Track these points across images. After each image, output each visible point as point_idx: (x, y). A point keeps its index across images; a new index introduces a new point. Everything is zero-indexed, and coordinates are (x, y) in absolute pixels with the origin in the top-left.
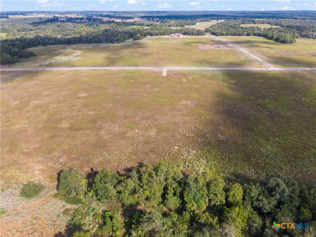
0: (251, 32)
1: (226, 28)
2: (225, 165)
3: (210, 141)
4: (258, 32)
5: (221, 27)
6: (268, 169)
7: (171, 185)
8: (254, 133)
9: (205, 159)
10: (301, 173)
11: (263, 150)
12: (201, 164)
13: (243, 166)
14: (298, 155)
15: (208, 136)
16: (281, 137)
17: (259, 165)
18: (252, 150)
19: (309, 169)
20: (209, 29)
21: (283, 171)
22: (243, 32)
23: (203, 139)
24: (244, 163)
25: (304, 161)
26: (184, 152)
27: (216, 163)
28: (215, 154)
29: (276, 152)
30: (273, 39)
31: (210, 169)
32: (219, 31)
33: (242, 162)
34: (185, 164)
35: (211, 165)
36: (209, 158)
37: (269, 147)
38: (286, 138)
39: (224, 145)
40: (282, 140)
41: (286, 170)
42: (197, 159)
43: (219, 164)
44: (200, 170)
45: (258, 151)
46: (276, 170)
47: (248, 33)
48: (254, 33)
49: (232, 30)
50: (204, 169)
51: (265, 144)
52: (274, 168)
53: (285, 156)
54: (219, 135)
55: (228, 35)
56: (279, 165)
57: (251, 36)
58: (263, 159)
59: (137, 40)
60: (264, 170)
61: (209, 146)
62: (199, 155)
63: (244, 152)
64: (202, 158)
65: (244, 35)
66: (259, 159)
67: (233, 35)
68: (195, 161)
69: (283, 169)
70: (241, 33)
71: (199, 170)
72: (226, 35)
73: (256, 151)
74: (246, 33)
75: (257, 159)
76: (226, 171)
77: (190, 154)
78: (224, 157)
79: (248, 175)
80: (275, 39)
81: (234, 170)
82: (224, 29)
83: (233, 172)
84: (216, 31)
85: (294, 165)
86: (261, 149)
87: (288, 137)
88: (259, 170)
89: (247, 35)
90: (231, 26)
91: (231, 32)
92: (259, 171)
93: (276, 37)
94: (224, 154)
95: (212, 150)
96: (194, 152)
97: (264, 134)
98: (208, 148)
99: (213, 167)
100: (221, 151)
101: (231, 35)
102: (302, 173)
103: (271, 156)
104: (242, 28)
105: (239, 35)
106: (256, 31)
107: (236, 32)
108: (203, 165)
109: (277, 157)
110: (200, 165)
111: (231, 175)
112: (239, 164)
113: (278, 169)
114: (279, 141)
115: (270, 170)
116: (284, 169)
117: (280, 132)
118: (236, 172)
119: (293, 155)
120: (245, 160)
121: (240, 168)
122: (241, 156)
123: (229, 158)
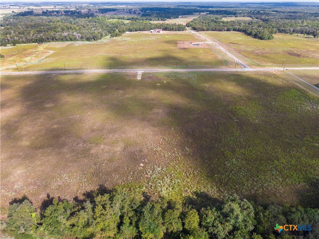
0: (231, 27)
1: (207, 22)
2: (189, 183)
3: (176, 155)
4: (238, 27)
5: (202, 21)
6: (230, 186)
7: (128, 214)
8: (221, 144)
9: (169, 177)
10: (261, 189)
11: (228, 163)
12: (165, 183)
13: (206, 184)
14: (261, 167)
15: (175, 149)
16: (247, 148)
17: (222, 181)
18: (217, 164)
19: (269, 183)
20: (191, 23)
21: (244, 187)
22: (224, 27)
23: (169, 154)
24: (207, 180)
25: (266, 174)
26: (149, 170)
27: (180, 181)
28: (180, 171)
29: (240, 165)
30: (252, 35)
31: (172, 189)
32: (199, 27)
33: (206, 179)
34: (148, 184)
35: (175, 184)
36: (174, 176)
37: (234, 160)
38: (252, 149)
39: (190, 160)
40: (247, 151)
41: (247, 186)
42: (161, 178)
43: (182, 182)
44: (163, 190)
45: (223, 165)
46: (237, 187)
47: (228, 28)
48: (234, 28)
49: (213, 25)
50: (167, 189)
51: (231, 157)
52: (236, 184)
53: (248, 170)
54: (186, 148)
55: (209, 30)
56: (241, 181)
57: (231, 31)
58: (226, 174)
59: (116, 36)
60: (226, 187)
61: (175, 161)
62: (163, 172)
63: (209, 167)
64: (167, 176)
65: (225, 31)
66: (223, 174)
67: (213, 31)
68: (159, 180)
69: (244, 184)
70: (221, 28)
71: (161, 191)
72: (207, 30)
73: (221, 165)
74: (226, 28)
75: (221, 175)
76: (189, 190)
77: (154, 172)
78: (188, 174)
79: (210, 193)
80: (254, 34)
81: (197, 188)
82: (206, 23)
83: (195, 191)
84: (197, 26)
85: (256, 179)
86: (226, 163)
87: (254, 147)
88: (221, 187)
89: (227, 31)
90: (212, 20)
91: (212, 27)
92: (221, 189)
93: (255, 33)
94: (189, 170)
95: (177, 167)
96: (160, 169)
97: (231, 145)
98: (174, 163)
99: (176, 186)
100: (186, 167)
101: (212, 31)
102: (263, 189)
103: (234, 171)
104: (223, 22)
105: (219, 31)
106: (236, 26)
107: (217, 27)
108: (166, 184)
109: (240, 171)
110: (163, 185)
111: (193, 195)
112: (202, 182)
113: (239, 184)
114: (245, 153)
115: (232, 187)
116: (246, 185)
117: (247, 143)
118: (198, 191)
119: (256, 168)
120: (208, 177)
121: (203, 186)
122: (205, 172)
123: (194, 174)
